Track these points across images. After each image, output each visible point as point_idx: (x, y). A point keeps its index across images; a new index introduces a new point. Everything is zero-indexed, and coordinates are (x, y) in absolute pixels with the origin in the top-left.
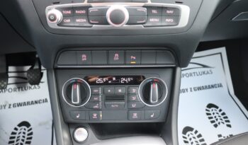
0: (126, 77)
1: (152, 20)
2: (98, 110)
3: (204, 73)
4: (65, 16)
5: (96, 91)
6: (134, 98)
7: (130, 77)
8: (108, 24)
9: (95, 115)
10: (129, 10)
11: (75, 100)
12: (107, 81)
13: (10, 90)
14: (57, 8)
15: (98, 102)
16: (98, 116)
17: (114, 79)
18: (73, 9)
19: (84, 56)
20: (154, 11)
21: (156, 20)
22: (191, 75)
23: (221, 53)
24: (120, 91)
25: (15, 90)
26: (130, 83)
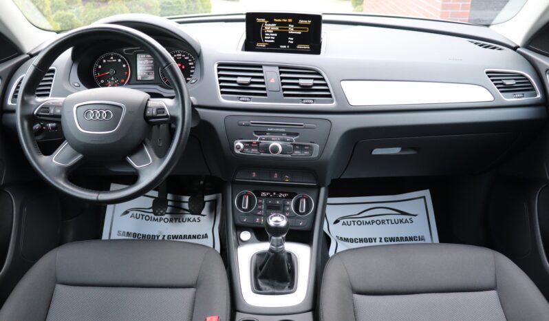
0: (283, 193)
1: (296, 152)
2: (260, 215)
3: (401, 221)
4: (245, 147)
5: (260, 201)
6: (288, 209)
7: (287, 193)
8: (269, 153)
9: (258, 220)
10: (282, 146)
11: (245, 206)
12: (269, 195)
13: (166, 220)
14: (241, 142)
15: (261, 209)
16: (260, 220)
17: (274, 194)
18: (251, 143)
19: (254, 174)
20: (297, 147)
21: (299, 152)
22: (383, 222)
23: (424, 197)
24: (278, 202)
25: (171, 220)
26: (286, 197)
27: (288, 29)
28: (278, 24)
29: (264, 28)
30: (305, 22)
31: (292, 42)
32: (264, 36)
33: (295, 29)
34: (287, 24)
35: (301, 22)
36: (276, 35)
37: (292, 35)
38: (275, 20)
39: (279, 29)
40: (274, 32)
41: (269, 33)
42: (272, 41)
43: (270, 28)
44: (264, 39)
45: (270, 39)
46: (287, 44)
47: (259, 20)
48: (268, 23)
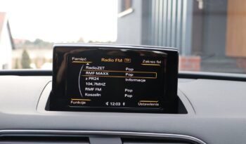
27: (124, 74)
28: (108, 66)
29: (84, 73)
30: (153, 63)
31: (131, 96)
32: (84, 86)
33: (135, 75)
34: (123, 66)
35: (146, 63)
36: (104, 84)
37: (130, 85)
38: (103, 60)
39: (110, 74)
40: (102, 79)
41: (93, 81)
42: (98, 95)
43: (94, 73)
44: (84, 92)
45: (94, 92)
46: (122, 99)
47: (76, 60)
48: (90, 65)
